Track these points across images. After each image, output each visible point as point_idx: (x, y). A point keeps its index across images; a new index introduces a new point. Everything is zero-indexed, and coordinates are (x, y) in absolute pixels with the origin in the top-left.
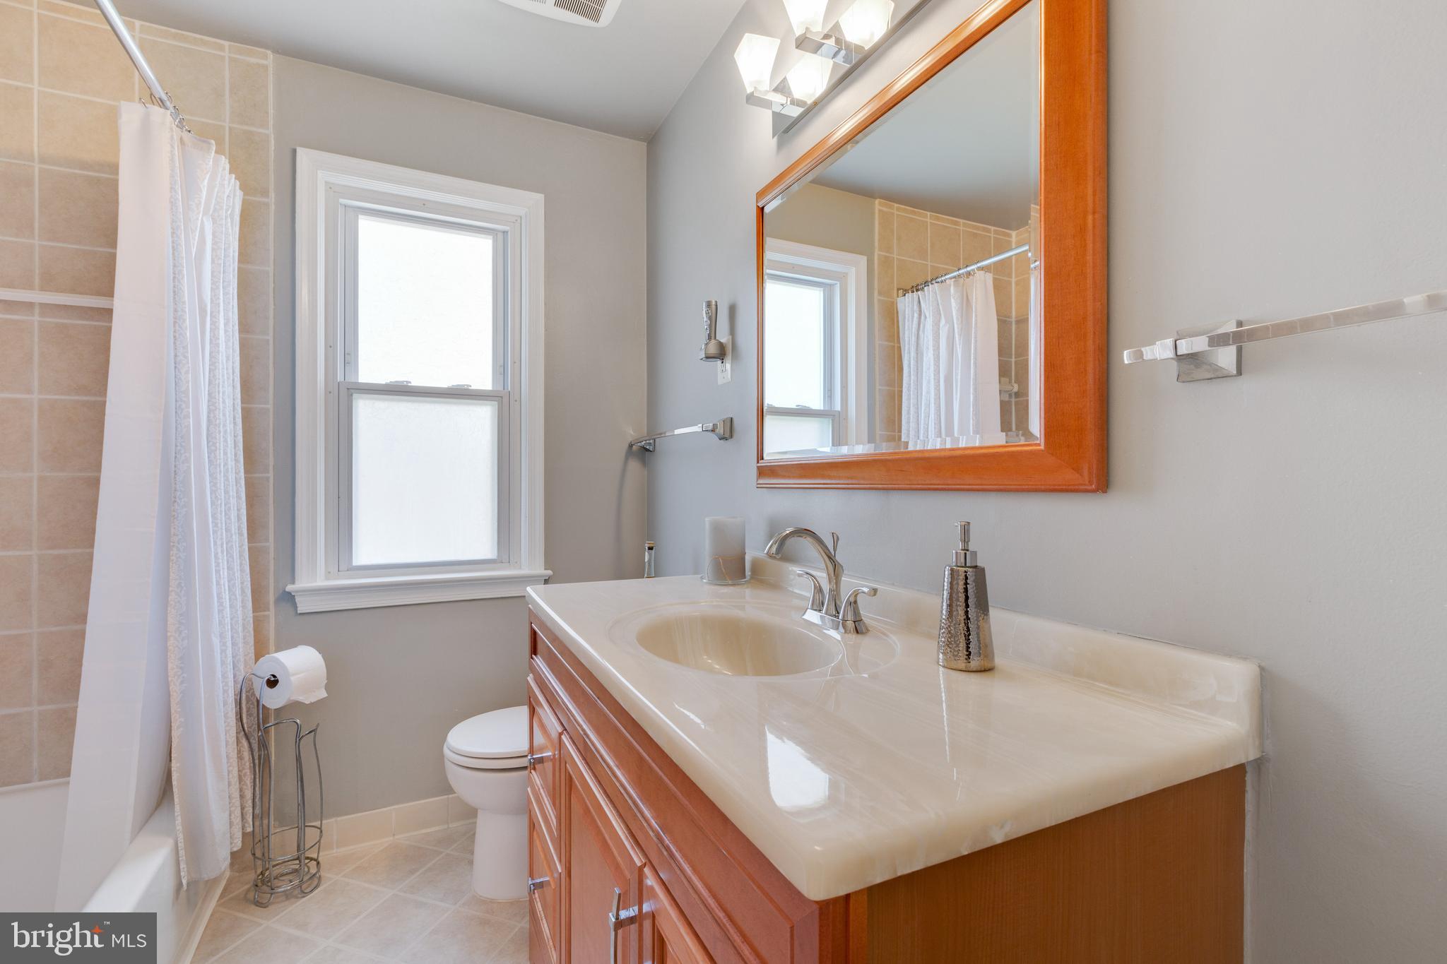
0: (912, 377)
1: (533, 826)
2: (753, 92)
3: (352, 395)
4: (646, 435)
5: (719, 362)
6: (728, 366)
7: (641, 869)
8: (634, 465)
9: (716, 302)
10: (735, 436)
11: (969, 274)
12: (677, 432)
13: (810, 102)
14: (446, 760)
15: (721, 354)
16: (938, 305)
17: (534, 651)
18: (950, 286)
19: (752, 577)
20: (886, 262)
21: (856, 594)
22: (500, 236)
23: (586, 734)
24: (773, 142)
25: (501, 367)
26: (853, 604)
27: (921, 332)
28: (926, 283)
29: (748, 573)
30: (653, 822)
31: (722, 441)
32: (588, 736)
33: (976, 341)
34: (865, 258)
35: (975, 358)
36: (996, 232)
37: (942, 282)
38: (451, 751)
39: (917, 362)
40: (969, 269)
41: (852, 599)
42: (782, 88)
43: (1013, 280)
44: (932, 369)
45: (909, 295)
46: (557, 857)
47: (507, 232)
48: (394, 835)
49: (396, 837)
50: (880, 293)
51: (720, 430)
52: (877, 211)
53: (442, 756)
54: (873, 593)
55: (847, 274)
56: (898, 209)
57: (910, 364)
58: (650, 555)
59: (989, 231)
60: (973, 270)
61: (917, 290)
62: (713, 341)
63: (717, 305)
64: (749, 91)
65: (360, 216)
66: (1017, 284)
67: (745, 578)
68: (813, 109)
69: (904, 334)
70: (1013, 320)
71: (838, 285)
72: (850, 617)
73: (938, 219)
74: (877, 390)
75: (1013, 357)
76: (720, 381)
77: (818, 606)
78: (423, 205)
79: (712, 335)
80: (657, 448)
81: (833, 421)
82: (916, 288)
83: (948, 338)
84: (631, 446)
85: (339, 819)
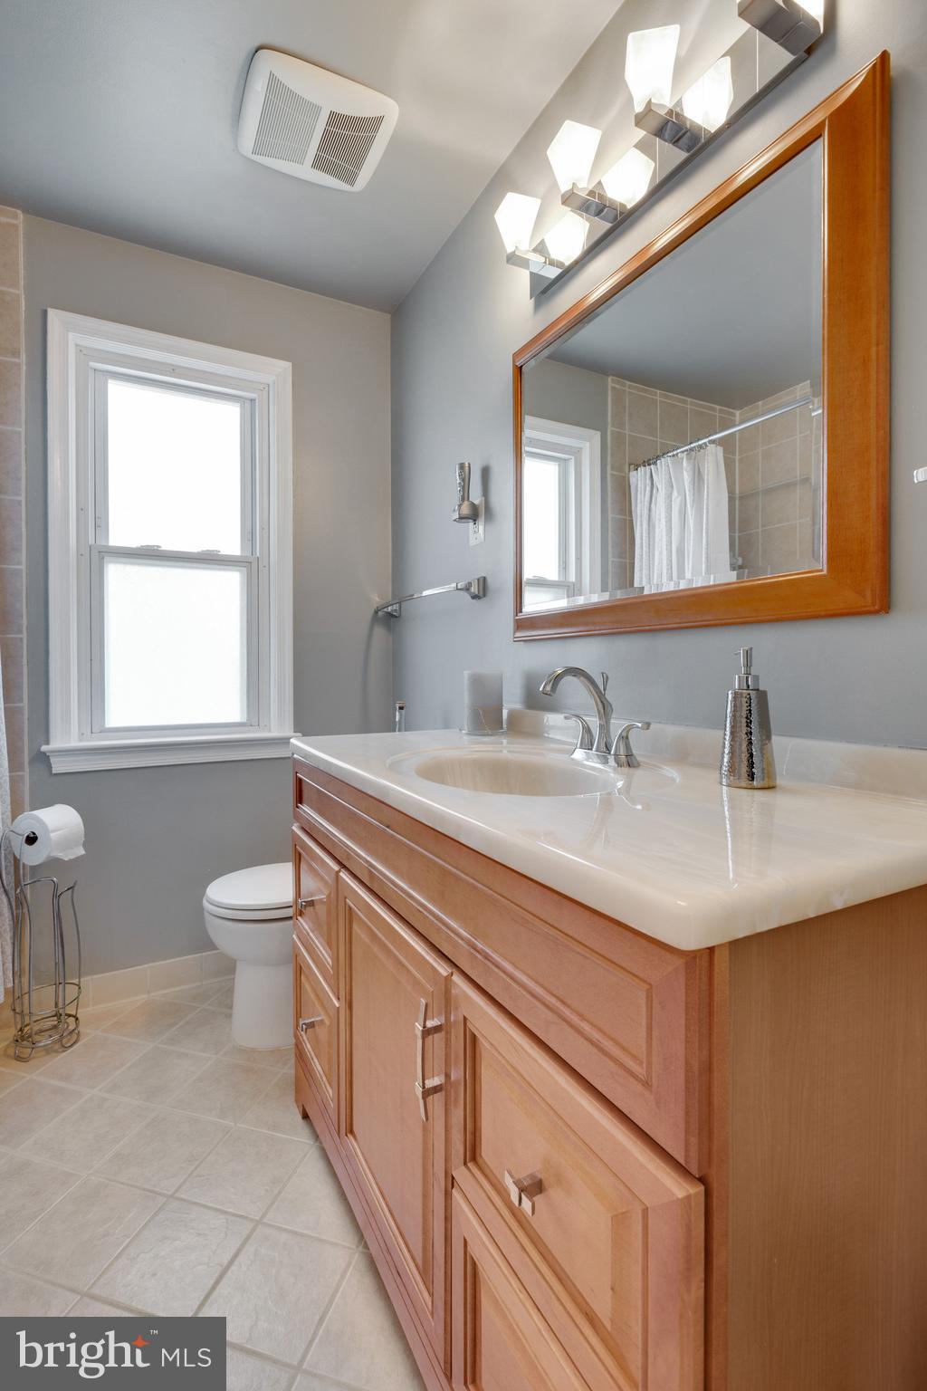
0: (644, 549)
1: (299, 970)
2: (514, 252)
3: (103, 558)
4: (390, 598)
5: (471, 524)
6: (481, 528)
7: (448, 979)
8: (379, 631)
9: (469, 464)
10: (489, 594)
11: (700, 446)
12: (426, 593)
13: (567, 263)
14: (206, 914)
15: (474, 516)
16: (670, 478)
17: (300, 799)
18: (683, 459)
19: (508, 728)
20: (619, 438)
21: (629, 729)
22: (248, 404)
23: (371, 865)
24: (531, 303)
25: (248, 535)
26: (625, 738)
27: (653, 505)
28: (658, 458)
29: (505, 726)
30: (462, 931)
31: (474, 601)
32: (374, 867)
33: (707, 512)
34: (599, 433)
35: (707, 529)
36: (721, 411)
37: (674, 456)
38: (211, 904)
39: (649, 534)
40: (700, 442)
41: (624, 734)
42: (541, 249)
43: (737, 458)
44: (664, 539)
45: (641, 470)
46: (334, 993)
47: (255, 400)
48: (149, 992)
49: (152, 994)
50: (612, 468)
51: (474, 589)
52: (610, 388)
53: (201, 909)
54: (646, 726)
55: (581, 448)
56: (630, 387)
57: (642, 536)
58: (401, 715)
59: (714, 410)
60: (705, 443)
61: (649, 465)
62: (466, 503)
63: (469, 467)
64: (510, 249)
65: (110, 381)
66: (741, 461)
67: (502, 728)
68: (569, 273)
69: (636, 506)
70: (737, 496)
71: (573, 461)
72: (622, 751)
73: (666, 397)
74: (610, 563)
75: (737, 531)
76: (472, 542)
77: (587, 744)
78: (173, 370)
79: (465, 496)
80: (403, 613)
81: (568, 591)
82: (647, 463)
83: (680, 511)
84: (376, 612)
85: (95, 976)
